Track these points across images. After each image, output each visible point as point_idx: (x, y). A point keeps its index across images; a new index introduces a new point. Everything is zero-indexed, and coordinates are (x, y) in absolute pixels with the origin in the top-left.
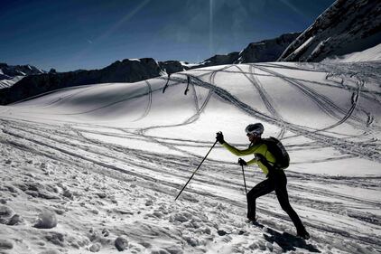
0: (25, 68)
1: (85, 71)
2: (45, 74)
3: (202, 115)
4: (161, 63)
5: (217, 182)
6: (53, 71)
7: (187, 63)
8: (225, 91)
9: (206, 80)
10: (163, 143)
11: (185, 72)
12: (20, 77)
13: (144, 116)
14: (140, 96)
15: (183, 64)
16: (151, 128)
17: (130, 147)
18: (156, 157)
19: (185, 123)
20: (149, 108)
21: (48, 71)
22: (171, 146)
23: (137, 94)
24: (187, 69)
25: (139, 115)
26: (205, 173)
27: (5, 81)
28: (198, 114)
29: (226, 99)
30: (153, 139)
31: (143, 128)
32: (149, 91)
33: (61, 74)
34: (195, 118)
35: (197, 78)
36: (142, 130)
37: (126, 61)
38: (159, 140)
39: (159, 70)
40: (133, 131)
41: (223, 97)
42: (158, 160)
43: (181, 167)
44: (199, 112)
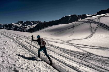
0: (38, 22)
1: (54, 21)
2: (43, 23)
3: (94, 35)
4: (79, 16)
5: (94, 67)
6: (45, 22)
7: (89, 15)
8: (105, 25)
9: (96, 21)
10: (76, 46)
11: (88, 18)
12: (37, 24)
13: (71, 35)
14: (70, 28)
15: (87, 15)
16: (73, 40)
17: (63, 48)
18: (71, 52)
19: (86, 38)
20: (73, 32)
21: (43, 22)
22: (79, 48)
23: (69, 28)
24: (89, 17)
25: (70, 35)
26: (90, 61)
27: (33, 26)
28: (92, 34)
29: (105, 28)
30: (72, 45)
31: (70, 40)
32: (73, 26)
33: (47, 22)
34: (91, 36)
35: (92, 20)
36: (69, 41)
37: (66, 16)
38: (75, 45)
39: (78, 18)
40: (65, 41)
41: (104, 27)
42: (71, 54)
43: (80, 57)
44: (93, 34)
